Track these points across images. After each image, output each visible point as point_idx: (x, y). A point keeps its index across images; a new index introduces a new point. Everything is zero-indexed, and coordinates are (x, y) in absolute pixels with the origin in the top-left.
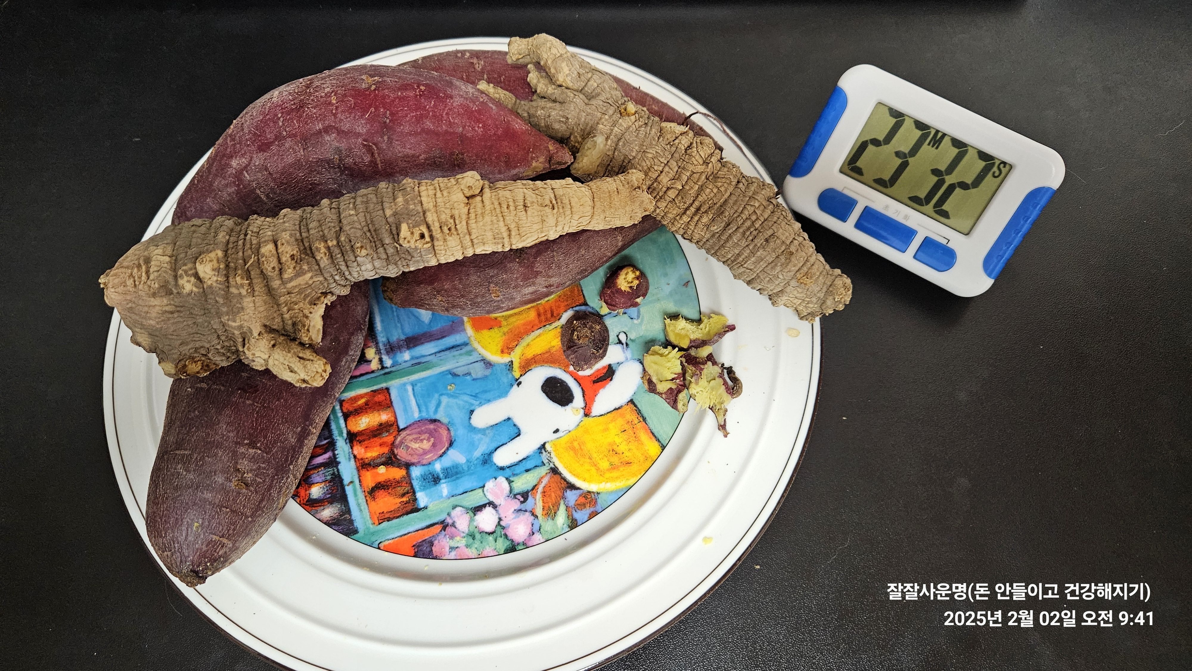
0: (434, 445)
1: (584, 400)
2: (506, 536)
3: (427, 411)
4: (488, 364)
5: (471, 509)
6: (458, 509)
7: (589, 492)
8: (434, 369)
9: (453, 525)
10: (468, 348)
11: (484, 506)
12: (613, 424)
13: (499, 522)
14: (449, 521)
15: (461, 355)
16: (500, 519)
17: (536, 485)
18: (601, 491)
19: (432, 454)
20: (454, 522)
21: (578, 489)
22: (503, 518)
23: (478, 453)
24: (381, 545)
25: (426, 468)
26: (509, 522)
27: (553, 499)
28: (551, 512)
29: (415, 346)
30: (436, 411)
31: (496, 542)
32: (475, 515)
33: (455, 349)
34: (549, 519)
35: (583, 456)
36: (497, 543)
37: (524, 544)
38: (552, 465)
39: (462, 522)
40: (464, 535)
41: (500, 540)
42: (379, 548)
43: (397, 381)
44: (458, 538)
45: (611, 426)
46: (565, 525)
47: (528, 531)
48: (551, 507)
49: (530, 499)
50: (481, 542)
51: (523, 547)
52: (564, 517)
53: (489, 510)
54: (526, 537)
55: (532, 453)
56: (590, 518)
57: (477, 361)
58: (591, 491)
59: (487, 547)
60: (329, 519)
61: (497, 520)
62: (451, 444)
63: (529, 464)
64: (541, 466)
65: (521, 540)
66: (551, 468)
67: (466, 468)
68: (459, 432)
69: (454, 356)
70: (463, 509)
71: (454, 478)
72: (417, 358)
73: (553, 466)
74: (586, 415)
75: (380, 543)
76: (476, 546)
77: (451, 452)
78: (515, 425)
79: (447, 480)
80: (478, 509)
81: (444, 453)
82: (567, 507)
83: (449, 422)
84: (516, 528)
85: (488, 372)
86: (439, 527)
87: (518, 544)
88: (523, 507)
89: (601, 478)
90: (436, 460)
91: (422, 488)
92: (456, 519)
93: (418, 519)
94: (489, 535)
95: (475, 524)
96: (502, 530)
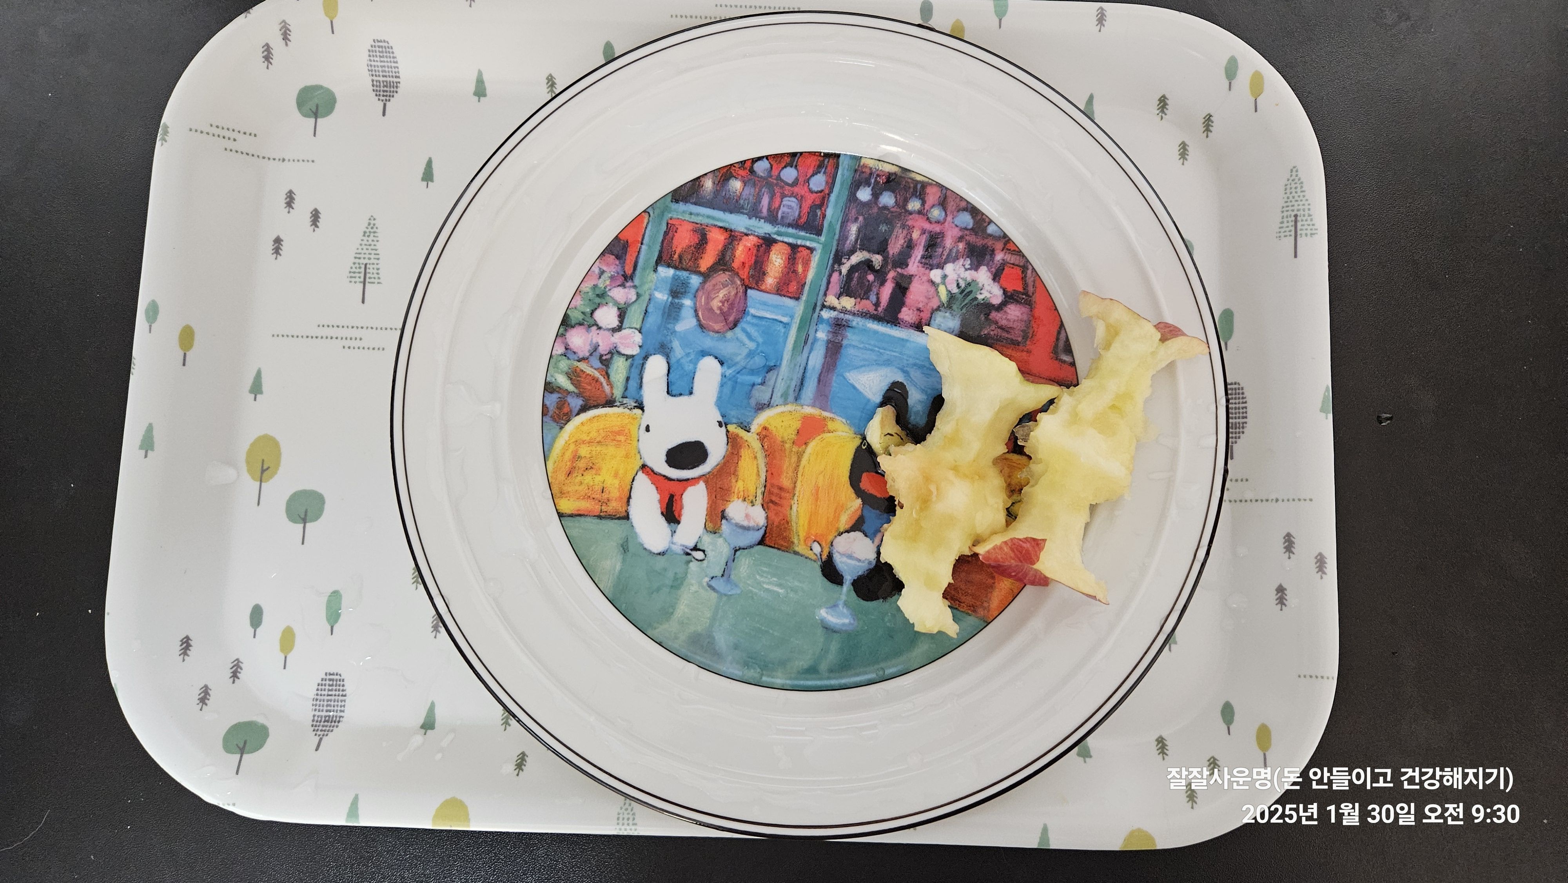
0: (711, 310)
1: (660, 475)
2: (581, 324)
3: (749, 323)
4: (761, 407)
5: (627, 309)
6: (634, 298)
7: (569, 421)
8: (790, 354)
9: (623, 285)
10: (791, 398)
11: (621, 321)
12: (617, 486)
13: (597, 325)
14: (629, 284)
15: (789, 387)
16: (599, 328)
17: (608, 377)
18: (562, 432)
19: (703, 304)
20: (625, 288)
21: (578, 414)
22: (598, 331)
23: (676, 344)
24: (646, 216)
25: (693, 291)
26: (591, 334)
27: (585, 385)
28: (574, 375)
29: (827, 349)
30: (744, 330)
31: (582, 313)
32: (619, 309)
33: (799, 383)
34: (570, 371)
35: (606, 437)
36: (580, 313)
37: (563, 335)
38: (618, 404)
39: (620, 294)
40: (607, 289)
41: (580, 317)
42: (645, 211)
43: (801, 312)
44: (608, 282)
45: (616, 482)
46: (554, 380)
47: (572, 346)
48: (579, 379)
49: (599, 365)
50: (590, 300)
51: (560, 331)
52: (562, 384)
53: (615, 323)
54: (567, 340)
55: (642, 393)
56: (544, 405)
57: (771, 398)
58: (569, 423)
59: (582, 303)
60: (701, 183)
61: (600, 324)
62: (701, 326)
63: (633, 384)
64: (624, 393)
65: (568, 335)
66: (615, 401)
67: (669, 326)
68: (708, 341)
69: (792, 379)
70: (631, 301)
71: (667, 310)
72: (813, 344)
73: (615, 404)
74: (644, 467)
75: (650, 216)
76: (590, 294)
77: (694, 322)
78: (681, 395)
79: (669, 303)
80: (622, 315)
81: (697, 316)
82: (569, 392)
83: (725, 337)
84: (581, 337)
85: (753, 402)
86: (629, 271)
87: (566, 330)
88: (597, 354)
89: (574, 440)
90: (695, 304)
91: (676, 277)
92: (626, 290)
93: (649, 259)
94: (592, 310)
95: (611, 304)
96: (589, 324)
